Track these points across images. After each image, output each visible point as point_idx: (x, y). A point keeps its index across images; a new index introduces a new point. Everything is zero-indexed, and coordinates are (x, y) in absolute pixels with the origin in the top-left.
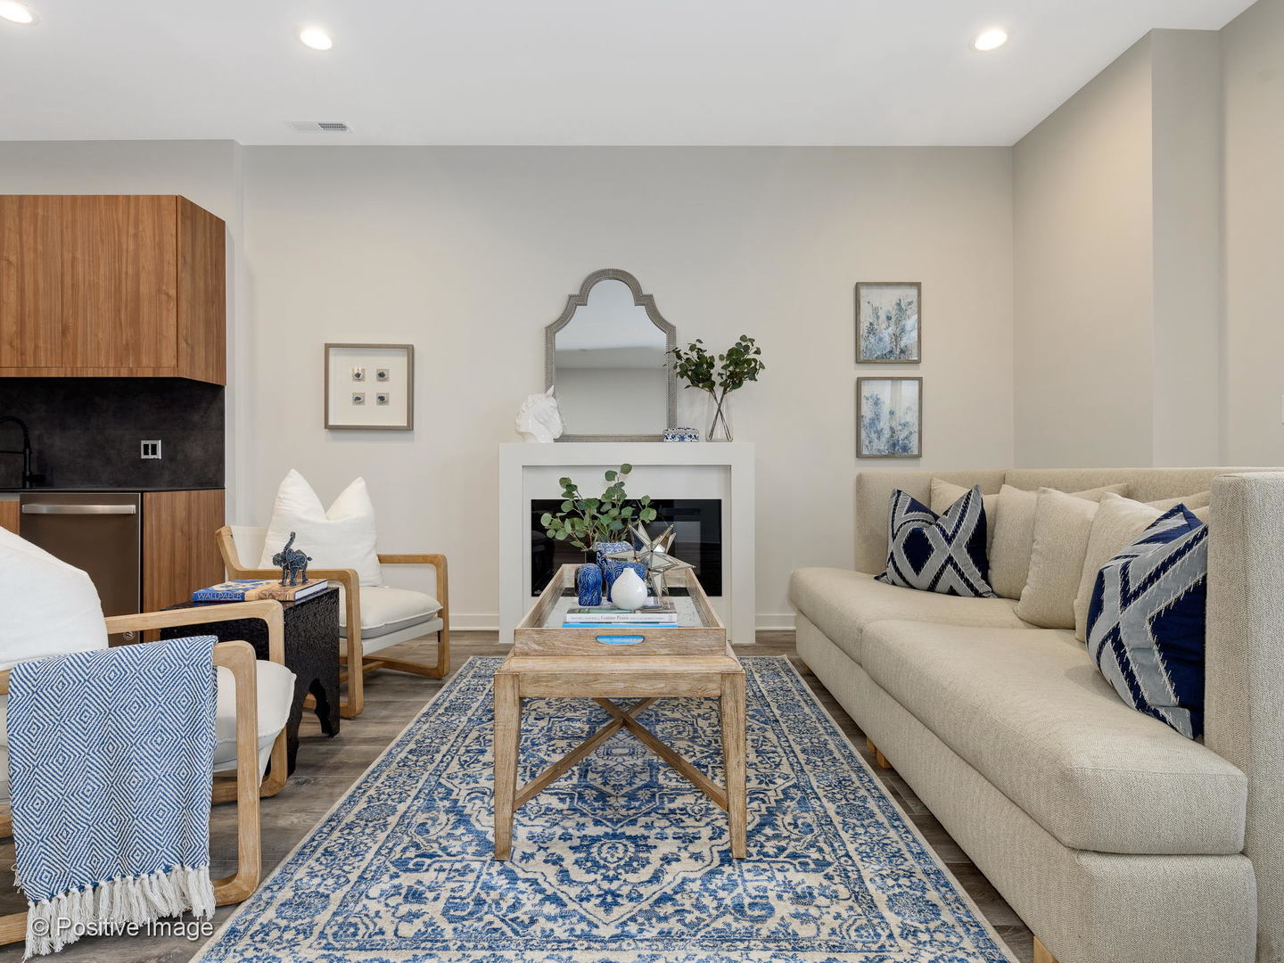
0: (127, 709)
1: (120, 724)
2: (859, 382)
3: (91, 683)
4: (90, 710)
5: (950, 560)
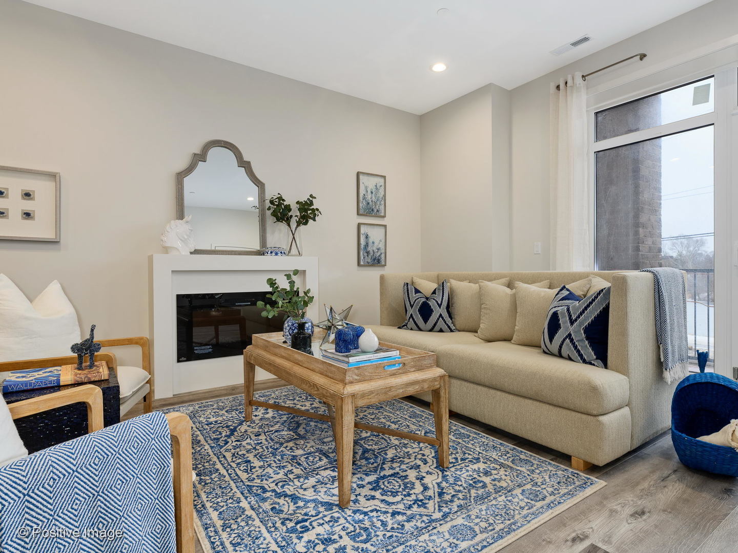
0: (113, 487)
1: (108, 502)
2: (359, 225)
3: (79, 473)
4: (79, 498)
5: (441, 315)
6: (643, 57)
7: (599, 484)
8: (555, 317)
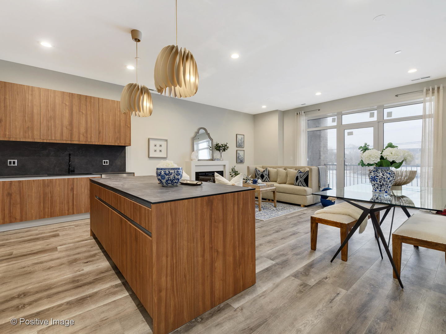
2: (237, 150)
5: (266, 178)
6: (319, 110)
7: (306, 208)
8: (297, 177)
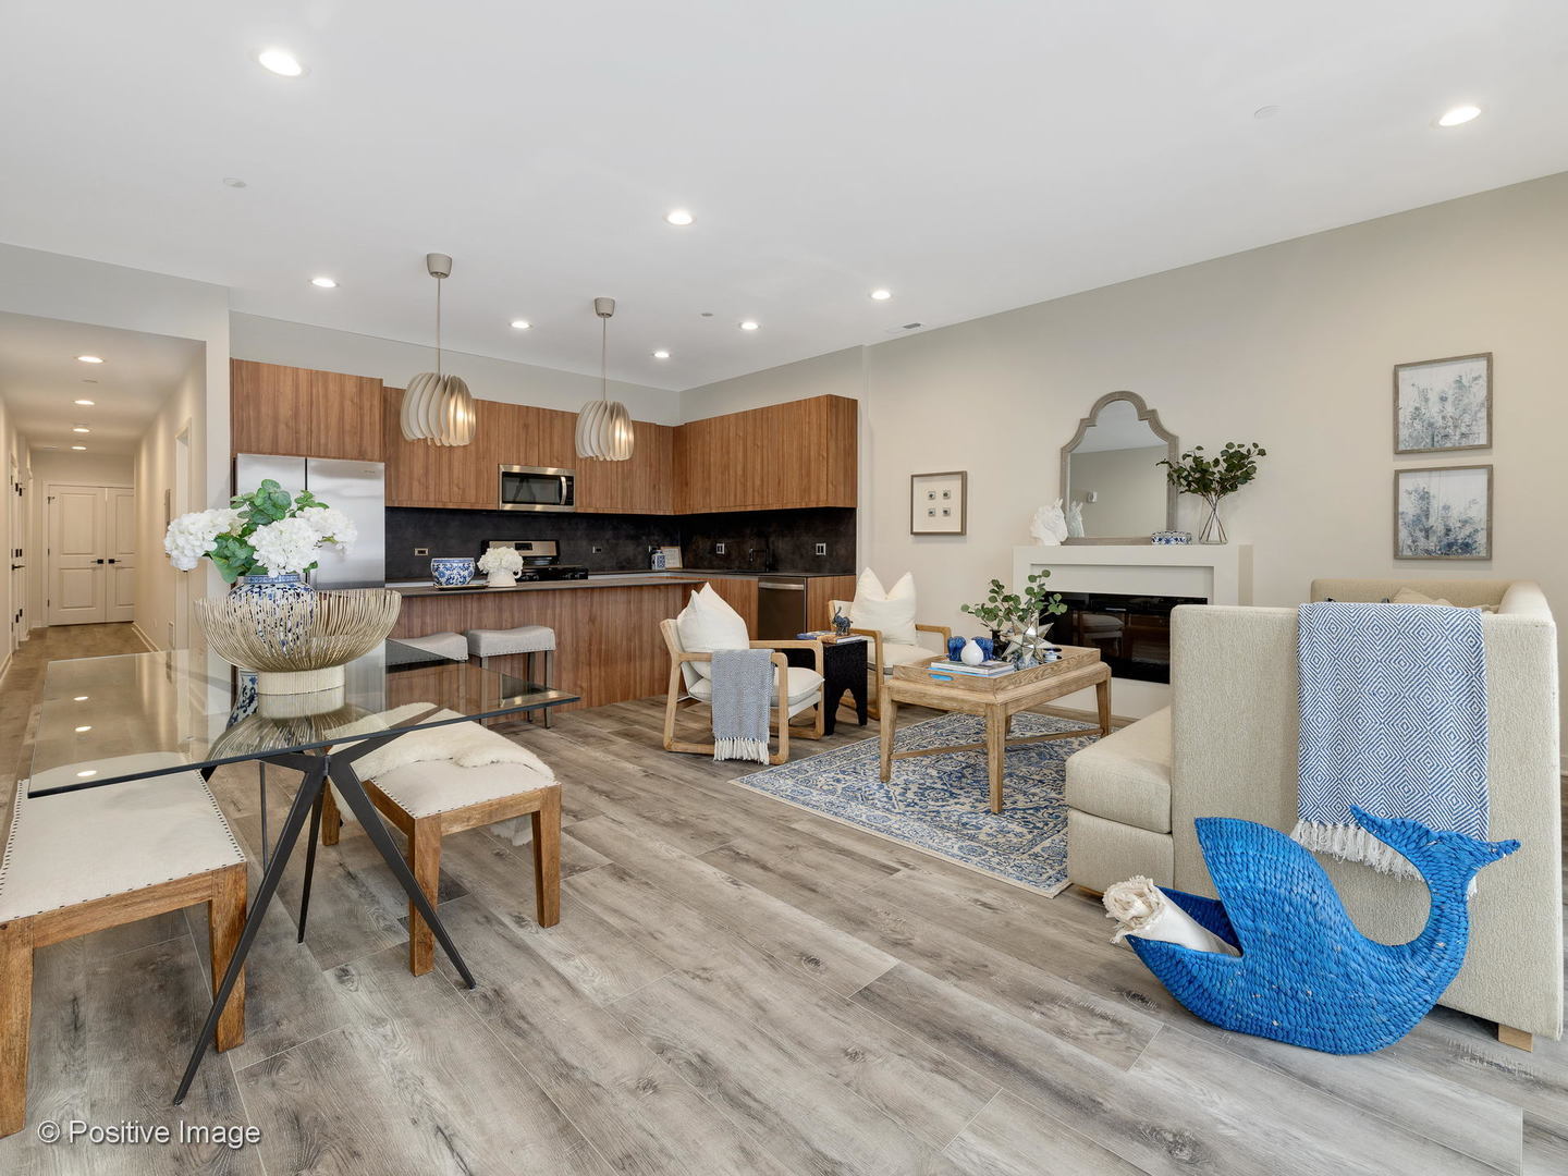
2: (1397, 473)
